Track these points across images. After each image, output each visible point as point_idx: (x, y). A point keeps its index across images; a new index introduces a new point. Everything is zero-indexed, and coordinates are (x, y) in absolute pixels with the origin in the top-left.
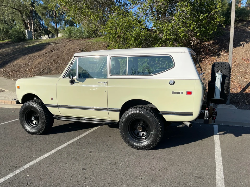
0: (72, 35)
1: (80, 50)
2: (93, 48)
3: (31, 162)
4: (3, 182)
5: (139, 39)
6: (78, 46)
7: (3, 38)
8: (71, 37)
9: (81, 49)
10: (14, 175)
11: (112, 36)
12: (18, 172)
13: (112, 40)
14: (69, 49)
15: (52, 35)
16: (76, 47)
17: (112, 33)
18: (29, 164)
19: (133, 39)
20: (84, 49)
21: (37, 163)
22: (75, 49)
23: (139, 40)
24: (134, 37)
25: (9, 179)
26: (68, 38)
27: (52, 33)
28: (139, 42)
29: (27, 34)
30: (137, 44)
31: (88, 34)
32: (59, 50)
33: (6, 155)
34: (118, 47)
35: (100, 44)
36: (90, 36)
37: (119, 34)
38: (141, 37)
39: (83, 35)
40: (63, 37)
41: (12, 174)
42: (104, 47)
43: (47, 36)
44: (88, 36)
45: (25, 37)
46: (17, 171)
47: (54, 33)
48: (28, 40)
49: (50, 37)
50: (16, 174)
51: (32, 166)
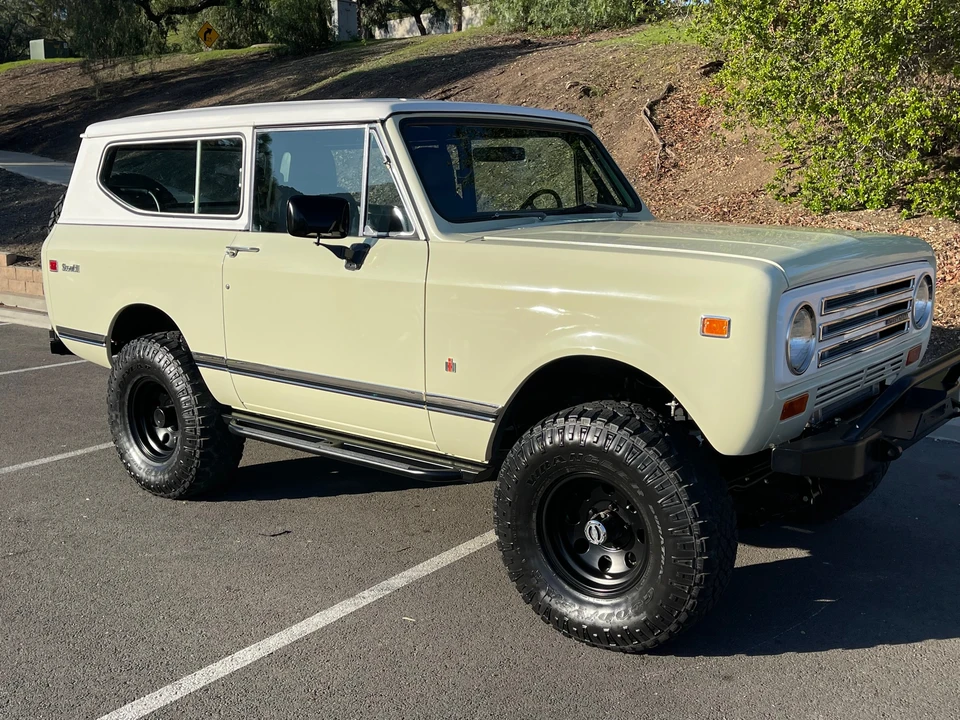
0: (534, 14)
1: (573, 89)
2: (637, 75)
3: (414, 569)
4: (322, 629)
5: (889, 29)
6: (566, 69)
7: (231, 35)
8: (531, 23)
9: (577, 84)
10: (359, 610)
11: (746, 18)
12: (371, 600)
13: (746, 38)
14: (524, 85)
15: (435, 15)
16: (555, 75)
17: (745, 7)
18: (406, 573)
19: (857, 33)
20: (592, 85)
21: (436, 574)
22: (552, 85)
23: (888, 38)
24: (859, 23)
25: (341, 620)
26: (516, 31)
27: (436, 7)
28: (885, 46)
29: (335, 17)
30: (873, 57)
31: (609, 9)
32: (479, 90)
33: (314, 530)
34: (771, 72)
35: (673, 59)
36: (620, 17)
37: (782, 11)
38: (896, 22)
39: (589, 15)
40: (492, 24)
41: (347, 602)
42: (689, 72)
43: (414, 19)
44: (609, 16)
45: (326, 31)
46: (366, 593)
47: (445, 7)
48: (340, 43)
49: (425, 24)
50: (364, 604)
51: (417, 582)
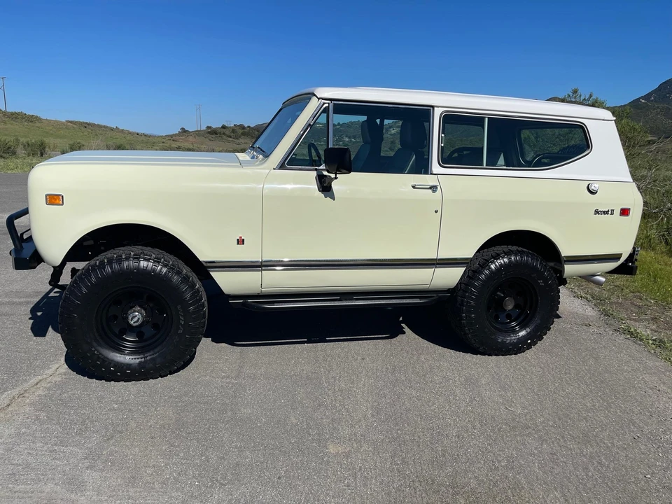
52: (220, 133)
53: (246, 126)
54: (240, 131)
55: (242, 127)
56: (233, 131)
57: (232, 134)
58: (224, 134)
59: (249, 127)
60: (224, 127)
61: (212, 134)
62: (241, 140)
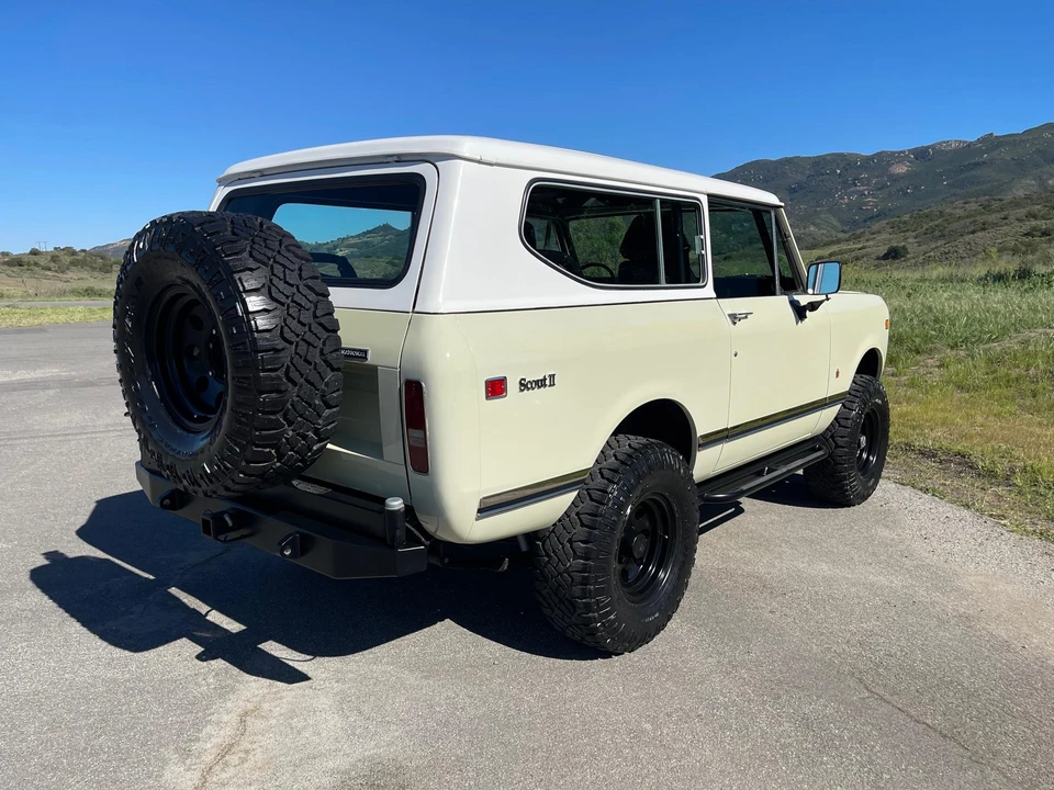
52: (29, 264)
53: (78, 250)
54: (67, 259)
55: (70, 251)
56: (54, 258)
57: (52, 265)
58: (36, 264)
59: (84, 251)
60: (34, 253)
61: (13, 266)
62: (70, 275)
